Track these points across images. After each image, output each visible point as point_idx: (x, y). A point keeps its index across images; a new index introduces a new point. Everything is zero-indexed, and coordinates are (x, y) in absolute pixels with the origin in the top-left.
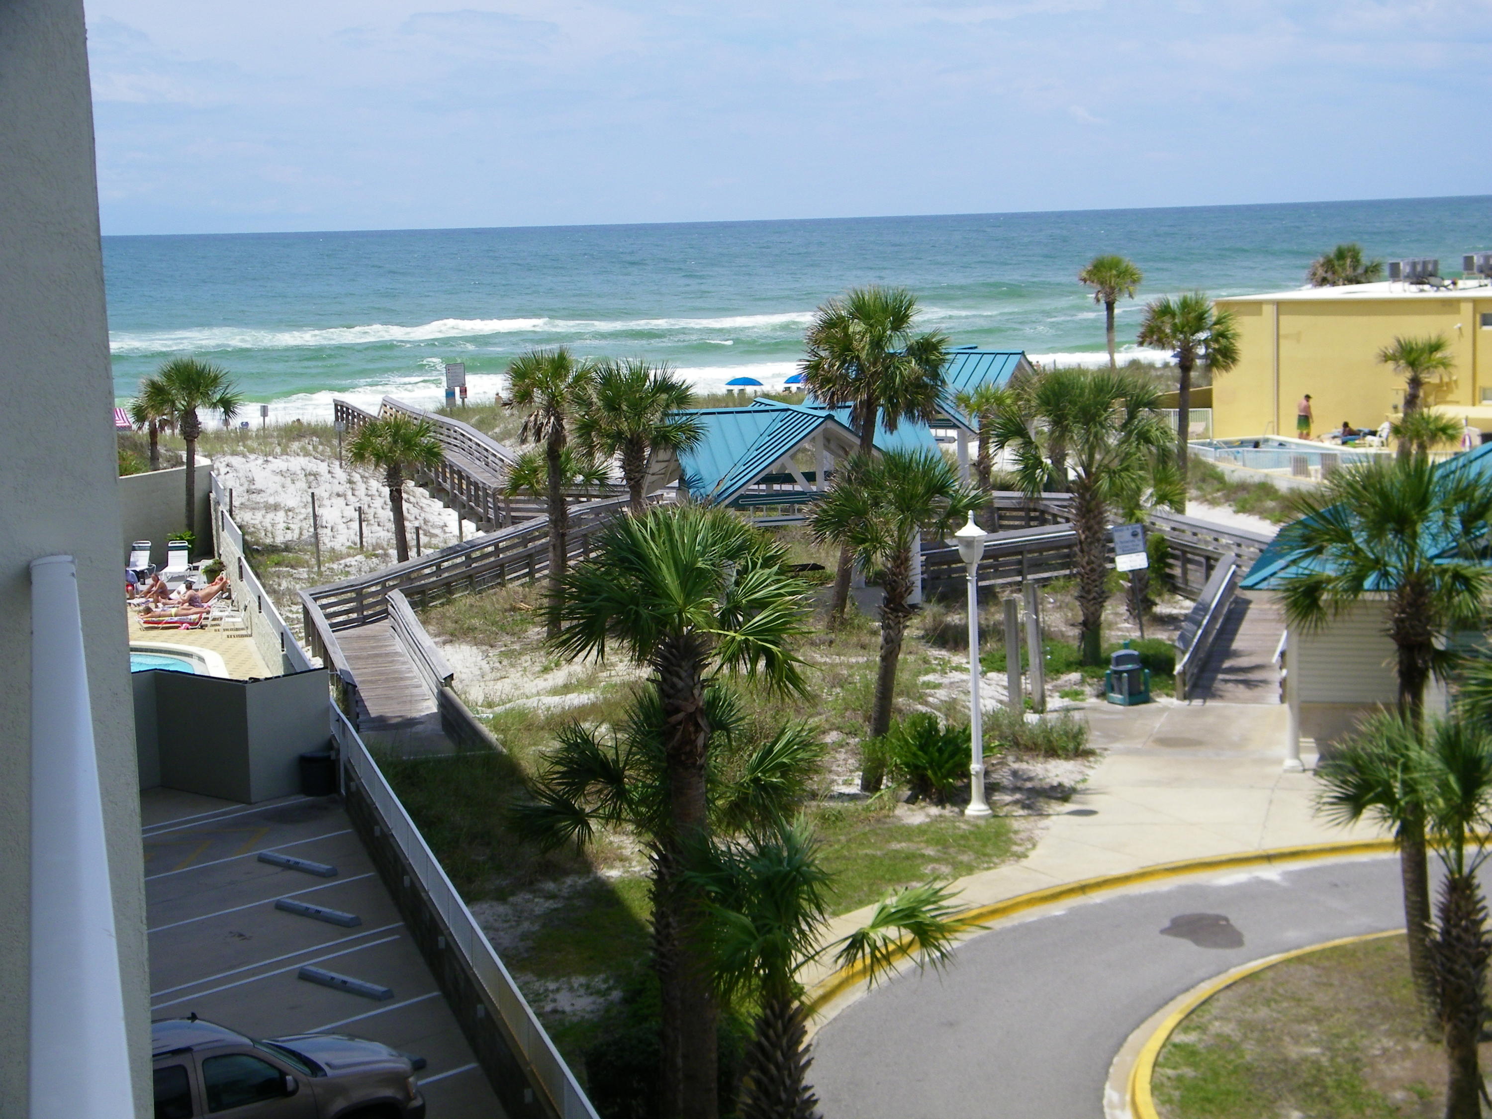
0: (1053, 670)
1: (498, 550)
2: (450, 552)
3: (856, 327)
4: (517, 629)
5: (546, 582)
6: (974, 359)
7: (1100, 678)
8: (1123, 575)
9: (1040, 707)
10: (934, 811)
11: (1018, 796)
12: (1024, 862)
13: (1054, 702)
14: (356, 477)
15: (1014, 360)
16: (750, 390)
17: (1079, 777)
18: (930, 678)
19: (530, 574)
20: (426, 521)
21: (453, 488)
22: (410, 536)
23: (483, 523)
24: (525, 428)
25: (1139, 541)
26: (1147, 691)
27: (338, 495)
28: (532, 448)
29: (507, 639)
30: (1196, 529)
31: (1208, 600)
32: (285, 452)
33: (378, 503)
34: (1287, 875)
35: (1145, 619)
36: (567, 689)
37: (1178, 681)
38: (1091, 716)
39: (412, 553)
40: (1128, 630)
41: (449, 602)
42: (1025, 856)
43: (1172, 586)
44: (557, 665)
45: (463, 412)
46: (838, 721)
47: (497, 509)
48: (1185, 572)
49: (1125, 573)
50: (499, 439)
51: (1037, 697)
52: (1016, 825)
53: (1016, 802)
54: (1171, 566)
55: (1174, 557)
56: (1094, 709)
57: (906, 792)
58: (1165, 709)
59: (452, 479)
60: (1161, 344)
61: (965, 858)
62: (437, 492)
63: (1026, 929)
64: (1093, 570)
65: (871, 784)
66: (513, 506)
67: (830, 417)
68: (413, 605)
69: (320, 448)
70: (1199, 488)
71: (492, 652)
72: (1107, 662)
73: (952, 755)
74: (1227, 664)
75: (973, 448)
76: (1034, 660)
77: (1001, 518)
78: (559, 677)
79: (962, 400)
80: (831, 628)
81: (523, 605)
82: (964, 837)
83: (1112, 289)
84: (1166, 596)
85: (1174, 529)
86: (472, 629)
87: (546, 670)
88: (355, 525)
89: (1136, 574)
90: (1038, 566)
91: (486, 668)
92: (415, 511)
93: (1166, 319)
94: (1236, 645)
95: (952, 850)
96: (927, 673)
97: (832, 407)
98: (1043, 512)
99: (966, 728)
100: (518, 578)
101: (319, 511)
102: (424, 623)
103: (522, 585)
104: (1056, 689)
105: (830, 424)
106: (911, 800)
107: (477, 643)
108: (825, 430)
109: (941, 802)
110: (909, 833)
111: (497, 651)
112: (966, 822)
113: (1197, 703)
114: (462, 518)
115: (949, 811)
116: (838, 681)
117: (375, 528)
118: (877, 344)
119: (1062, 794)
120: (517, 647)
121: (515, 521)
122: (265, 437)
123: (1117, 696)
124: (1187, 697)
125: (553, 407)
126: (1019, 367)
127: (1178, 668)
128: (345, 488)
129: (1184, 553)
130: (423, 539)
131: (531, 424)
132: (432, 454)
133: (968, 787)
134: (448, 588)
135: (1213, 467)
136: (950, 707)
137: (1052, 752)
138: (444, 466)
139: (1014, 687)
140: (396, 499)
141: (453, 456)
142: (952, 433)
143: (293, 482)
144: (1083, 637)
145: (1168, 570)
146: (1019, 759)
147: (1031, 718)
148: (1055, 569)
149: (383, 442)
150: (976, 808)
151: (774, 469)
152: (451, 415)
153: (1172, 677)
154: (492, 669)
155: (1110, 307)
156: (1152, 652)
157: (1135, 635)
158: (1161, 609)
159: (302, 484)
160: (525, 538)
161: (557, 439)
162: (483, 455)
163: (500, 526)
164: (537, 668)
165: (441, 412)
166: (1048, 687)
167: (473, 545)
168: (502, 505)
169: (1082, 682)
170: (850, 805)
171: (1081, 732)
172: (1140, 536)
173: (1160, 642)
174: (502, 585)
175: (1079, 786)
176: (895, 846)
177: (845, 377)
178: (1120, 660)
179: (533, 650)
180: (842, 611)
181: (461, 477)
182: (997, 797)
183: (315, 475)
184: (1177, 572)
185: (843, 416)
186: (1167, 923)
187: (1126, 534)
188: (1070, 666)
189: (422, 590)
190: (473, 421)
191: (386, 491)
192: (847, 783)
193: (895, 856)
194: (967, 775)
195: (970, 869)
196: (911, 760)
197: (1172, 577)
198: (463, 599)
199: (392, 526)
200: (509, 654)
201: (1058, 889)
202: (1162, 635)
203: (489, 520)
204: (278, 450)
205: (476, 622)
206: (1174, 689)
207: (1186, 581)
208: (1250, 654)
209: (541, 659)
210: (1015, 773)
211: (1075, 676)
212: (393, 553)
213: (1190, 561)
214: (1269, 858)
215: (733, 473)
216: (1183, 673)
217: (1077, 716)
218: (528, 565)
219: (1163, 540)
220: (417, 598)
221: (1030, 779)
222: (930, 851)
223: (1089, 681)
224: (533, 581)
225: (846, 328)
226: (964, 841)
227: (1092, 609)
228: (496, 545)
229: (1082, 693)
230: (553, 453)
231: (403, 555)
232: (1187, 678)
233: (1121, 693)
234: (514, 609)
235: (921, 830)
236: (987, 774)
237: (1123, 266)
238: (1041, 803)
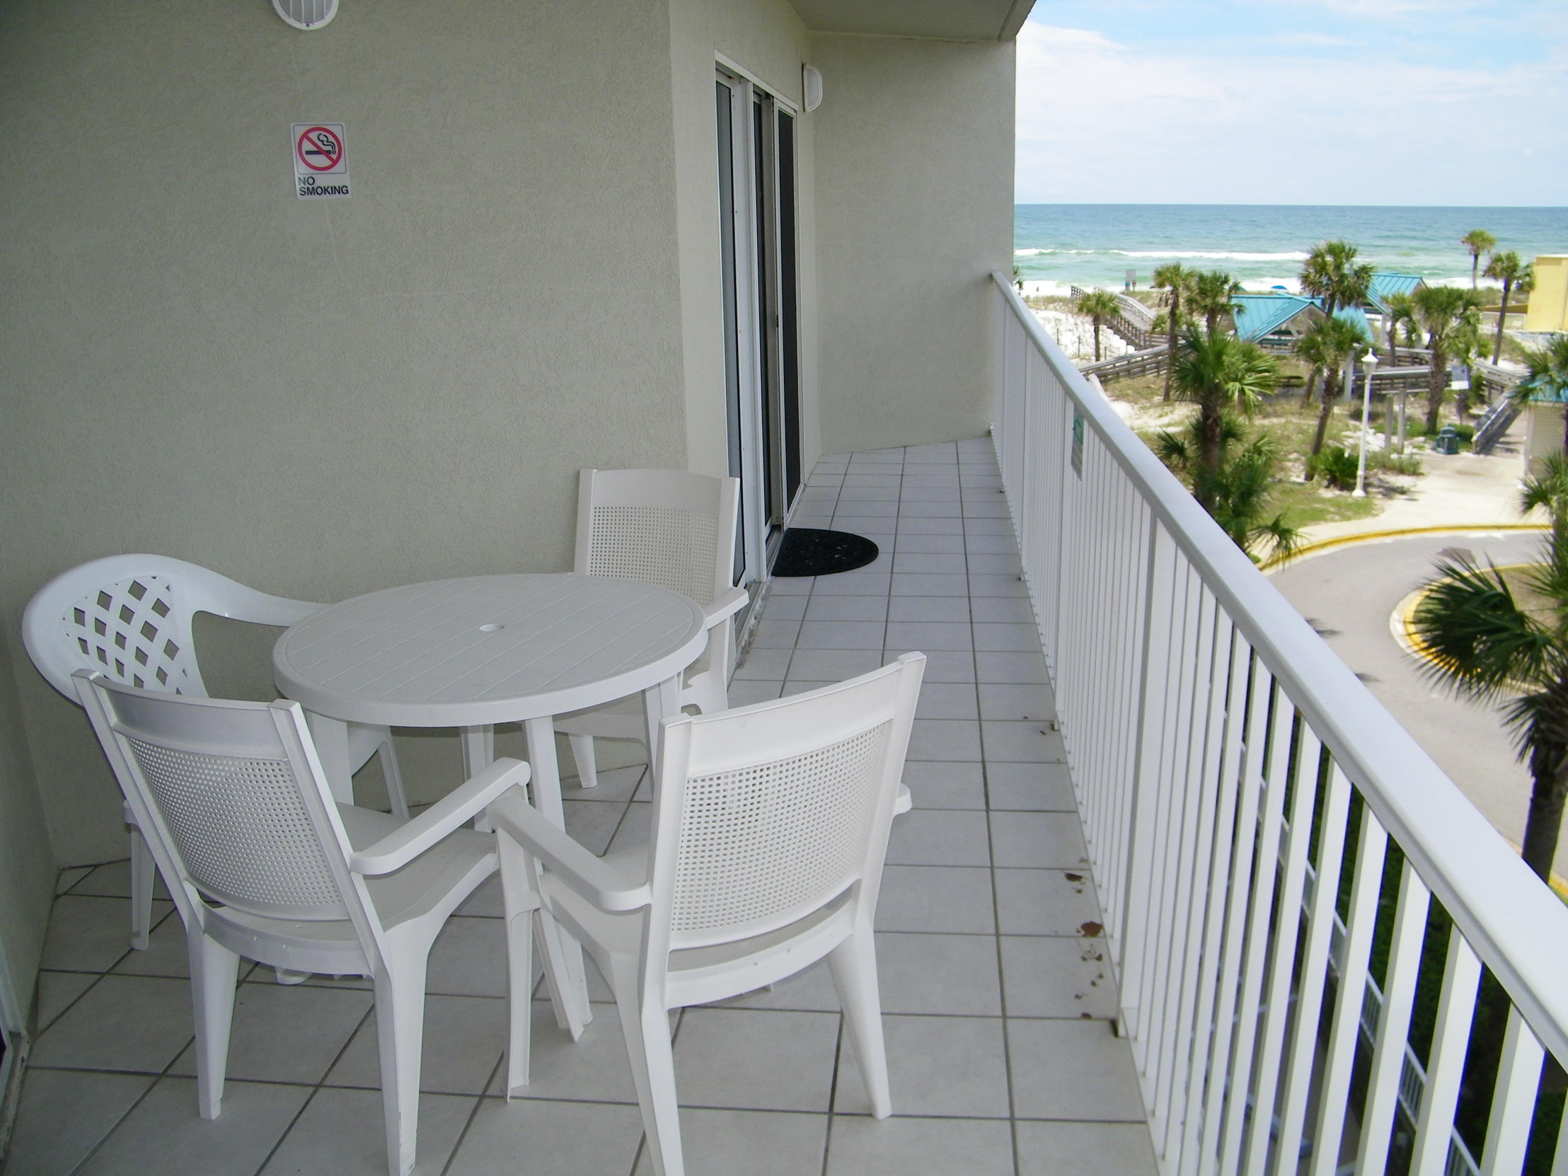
0: (1410, 435)
1: (1143, 360)
2: (1121, 358)
3: (1329, 259)
4: (1149, 396)
5: (1165, 376)
6: (1395, 279)
7: (1434, 441)
8: (1456, 392)
9: (1400, 452)
10: (1338, 492)
11: (1381, 490)
12: (1377, 518)
13: (1408, 450)
14: (1079, 322)
15: (1416, 281)
16: (1280, 291)
17: (1412, 484)
18: (1348, 433)
19: (1158, 372)
20: (1110, 345)
21: (1125, 330)
22: (1102, 352)
23: (1138, 347)
24: (1161, 300)
25: (1465, 375)
26: (1457, 448)
27: (1070, 330)
28: (1165, 311)
29: (1144, 401)
30: (1499, 374)
31: (1496, 407)
32: (1046, 309)
33: (1088, 335)
34: (1506, 536)
35: (1464, 415)
36: (1169, 425)
37: (1474, 445)
38: (1424, 458)
39: (1102, 359)
40: (1455, 420)
41: (1118, 382)
42: (1377, 515)
43: (1482, 400)
44: (1166, 414)
45: (1133, 294)
46: (1297, 448)
47: (1145, 341)
48: (1490, 393)
49: (1456, 391)
50: (1150, 307)
51: (1400, 447)
52: (1376, 502)
53: (1379, 493)
54: (1483, 390)
55: (1485, 385)
56: (1428, 455)
57: (1325, 483)
58: (1463, 458)
59: (1125, 325)
60: (1495, 276)
61: (1349, 514)
62: (1117, 331)
63: (1371, 547)
64: (1437, 387)
65: (1309, 477)
66: (1153, 339)
67: (1312, 303)
68: (1101, 382)
69: (1063, 308)
70: (1510, 354)
71: (1136, 407)
72: (1439, 433)
73: (1349, 468)
74: (1502, 440)
75: (1388, 325)
76: (1400, 428)
77: (1399, 361)
78: (1165, 420)
79: (1384, 299)
80: (1302, 407)
81: (1153, 386)
82: (1350, 505)
83: (1478, 248)
84: (1479, 405)
85: (1489, 372)
86: (1128, 395)
87: (1161, 416)
88: (1077, 345)
89: (1461, 392)
90: (1414, 386)
91: (1133, 413)
92: (1105, 340)
93: (1500, 263)
94: (1508, 431)
95: (1343, 510)
96: (1347, 430)
97: (1313, 297)
98: (1421, 360)
99: (1358, 457)
100: (1152, 373)
101: (1060, 338)
102: (1105, 391)
103: (1154, 377)
104: (1411, 444)
105: (1312, 306)
106: (1327, 487)
107: (1129, 402)
108: (1310, 309)
109: (1342, 489)
110: (1323, 501)
111: (1139, 406)
112: (1353, 499)
113: (1482, 456)
114: (1128, 344)
115: (1345, 493)
116: (1301, 431)
117: (1086, 347)
118: (1338, 267)
119: (1402, 491)
120: (1148, 405)
121: (1153, 346)
122: (1037, 301)
123: (1441, 450)
124: (1478, 453)
125: (1175, 292)
126: (1419, 284)
127: (1474, 438)
128: (1073, 327)
129: (1491, 384)
130: (1108, 353)
131: (1164, 298)
132: (1115, 311)
133: (1355, 484)
134: (1117, 375)
135: (1519, 344)
136: (1355, 447)
137: (1401, 470)
138: (1121, 319)
139: (1388, 440)
140: (1096, 331)
141: (1124, 314)
142: (1379, 317)
143: (1049, 323)
144: (1428, 419)
145: (1481, 393)
146: (1384, 473)
147: (1394, 456)
148: (1422, 387)
149: (1092, 303)
150: (1358, 493)
151: (1284, 327)
152: (1128, 295)
153: (1471, 443)
154: (1136, 414)
155: (1476, 257)
156: (1464, 430)
157: (1458, 422)
158: (1474, 411)
159: (1053, 324)
160: (1157, 355)
161: (1175, 305)
162: (1140, 315)
163: (1146, 348)
164: (1157, 415)
165: (1123, 293)
166: (1406, 443)
167: (1132, 356)
168: (1147, 339)
169: (1425, 442)
170: (1298, 487)
171: (1418, 463)
172: (1466, 372)
173: (1468, 427)
174: (1144, 376)
175: (1412, 489)
176: (1316, 506)
177: (1321, 282)
178: (1445, 432)
179: (1155, 407)
180: (1308, 399)
181: (1129, 325)
182: (1370, 489)
183: (1060, 320)
184: (1486, 393)
185: (1318, 302)
186: (1440, 550)
187: (1459, 371)
188: (1419, 434)
189: (1105, 376)
190: (1138, 298)
191: (1092, 328)
192: (1298, 476)
193: (1315, 510)
194: (1355, 477)
195: (1349, 519)
196: (1329, 468)
197: (1483, 396)
198: (1124, 382)
199: (1094, 347)
200: (1143, 408)
201: (1391, 531)
202: (1472, 424)
203: (1141, 346)
204: (1043, 308)
205: (1129, 392)
206: (1471, 448)
207: (1490, 398)
208: (1517, 436)
209: (1159, 411)
210: (1380, 480)
211: (1422, 439)
212: (1094, 358)
213: (1493, 388)
214: (1498, 527)
215: (1261, 327)
216: (1477, 441)
217: (1417, 457)
218: (1157, 368)
219: (1480, 377)
220: (1103, 379)
221: (1387, 483)
222: (1332, 509)
223: (1428, 441)
224: (1159, 375)
225: (1323, 258)
226: (1349, 507)
227: (1434, 406)
228: (1142, 357)
229: (1424, 447)
230: (1173, 313)
231: (1098, 359)
232: (1479, 443)
233: (1443, 448)
234: (1149, 388)
235: (1329, 500)
236: (1366, 478)
237: (1485, 236)
238: (1392, 494)
